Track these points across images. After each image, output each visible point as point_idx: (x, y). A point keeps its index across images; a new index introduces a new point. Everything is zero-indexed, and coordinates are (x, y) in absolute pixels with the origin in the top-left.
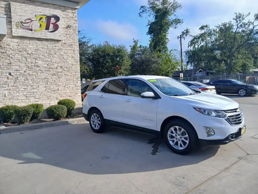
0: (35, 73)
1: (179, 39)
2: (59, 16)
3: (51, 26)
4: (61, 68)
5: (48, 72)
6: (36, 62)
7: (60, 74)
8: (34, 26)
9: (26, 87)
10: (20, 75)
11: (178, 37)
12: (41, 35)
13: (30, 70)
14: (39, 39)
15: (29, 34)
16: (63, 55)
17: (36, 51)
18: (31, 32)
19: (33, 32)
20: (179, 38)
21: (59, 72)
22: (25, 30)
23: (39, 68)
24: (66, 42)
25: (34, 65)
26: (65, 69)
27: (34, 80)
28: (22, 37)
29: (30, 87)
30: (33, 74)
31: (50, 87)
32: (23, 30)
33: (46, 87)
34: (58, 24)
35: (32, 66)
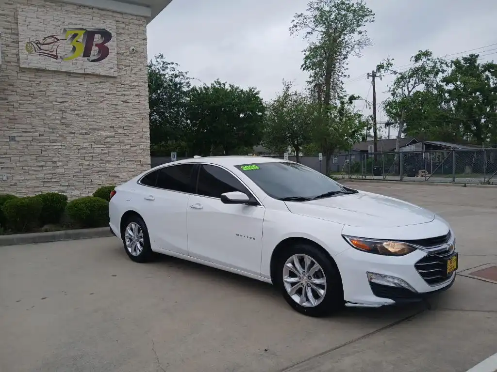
0: (60, 138)
1: (371, 78)
2: (111, 32)
3: (95, 50)
4: (112, 129)
6: (64, 116)
7: (109, 140)
9: (42, 163)
11: (368, 74)
12: (74, 66)
14: (69, 74)
15: (50, 64)
16: (116, 105)
17: (64, 96)
18: (55, 60)
19: (59, 60)
20: (370, 76)
21: (108, 137)
22: (43, 57)
25: (58, 122)
26: (121, 131)
27: (60, 150)
28: (38, 70)
29: (50, 163)
30: (57, 140)
31: (89, 165)
32: (40, 57)
33: (81, 165)
34: (109, 47)
35: (55, 125)
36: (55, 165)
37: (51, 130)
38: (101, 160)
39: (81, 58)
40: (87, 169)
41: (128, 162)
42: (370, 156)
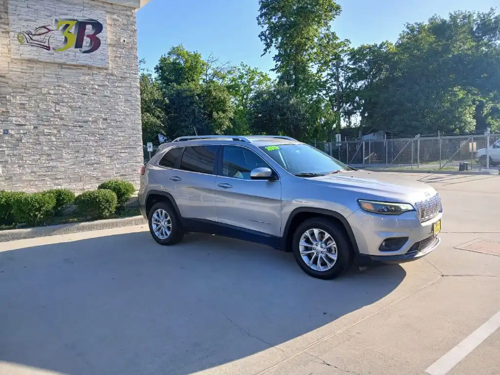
0: (54, 131)
4: (105, 121)
5: (80, 129)
7: (102, 132)
8: (53, 41)
10: (26, 134)
12: (67, 57)
13: (46, 125)
15: (43, 55)
17: (57, 88)
19: (51, 51)
21: (101, 129)
22: (35, 48)
23: (62, 121)
24: (115, 71)
25: (52, 114)
26: (114, 123)
28: (30, 61)
29: (45, 156)
31: (83, 157)
32: (32, 48)
33: (76, 157)
34: (100, 38)
35: (49, 117)
36: (49, 158)
37: (45, 123)
39: (73, 49)
42: (337, 145)
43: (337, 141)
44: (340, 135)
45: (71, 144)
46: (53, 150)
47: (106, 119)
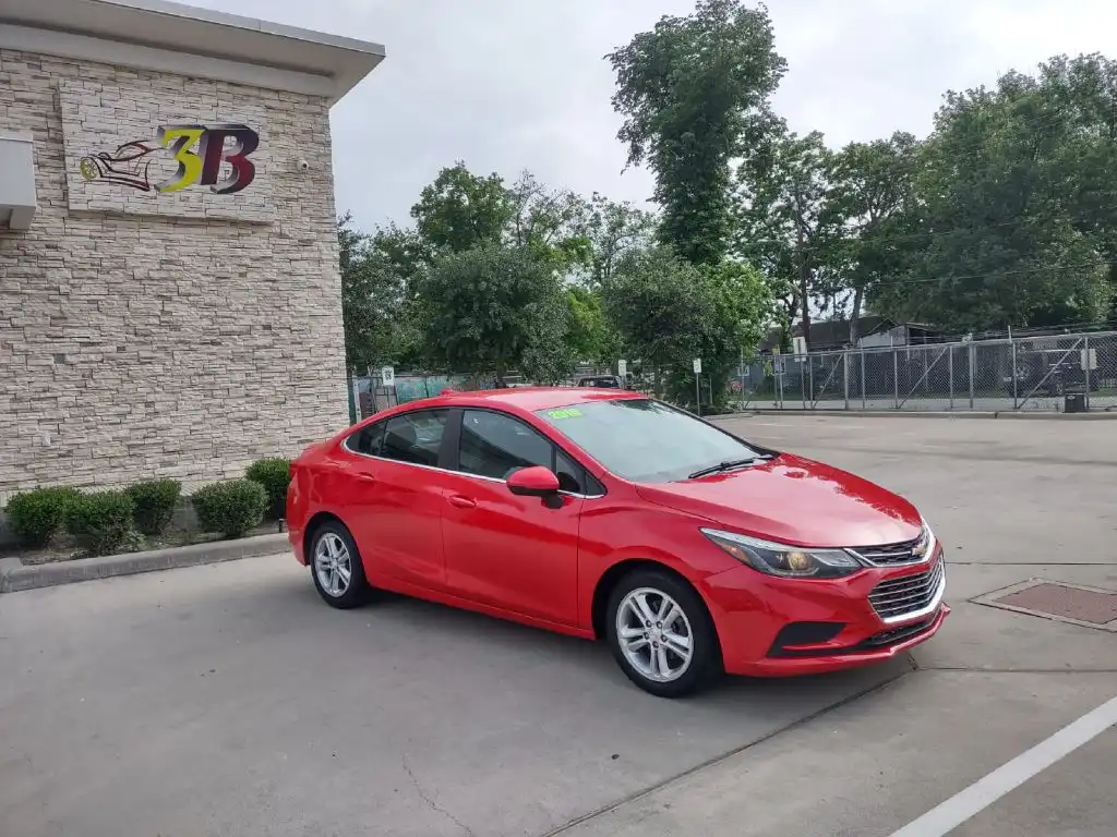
0: (160, 355)
2: (256, 131)
3: (225, 169)
4: (267, 332)
5: (215, 349)
6: (166, 309)
7: (262, 353)
8: (154, 172)
9: (124, 409)
10: (102, 361)
12: (182, 204)
13: (144, 343)
14: (174, 221)
15: (134, 202)
16: (274, 281)
18: (143, 193)
19: (153, 192)
21: (259, 347)
22: (118, 188)
23: (177, 333)
24: (286, 229)
25: (156, 321)
26: (284, 334)
27: (161, 379)
28: (108, 214)
29: (142, 406)
30: (151, 358)
31: (222, 407)
32: (112, 187)
33: (207, 407)
34: (254, 162)
35: (148, 327)
36: (151, 410)
37: (142, 339)
38: (247, 395)
39: (196, 187)
40: (220, 416)
41: (302, 399)
42: (797, 360)
43: (796, 352)
44: (803, 339)
45: (197, 380)
46: (158, 393)
47: (268, 327)
